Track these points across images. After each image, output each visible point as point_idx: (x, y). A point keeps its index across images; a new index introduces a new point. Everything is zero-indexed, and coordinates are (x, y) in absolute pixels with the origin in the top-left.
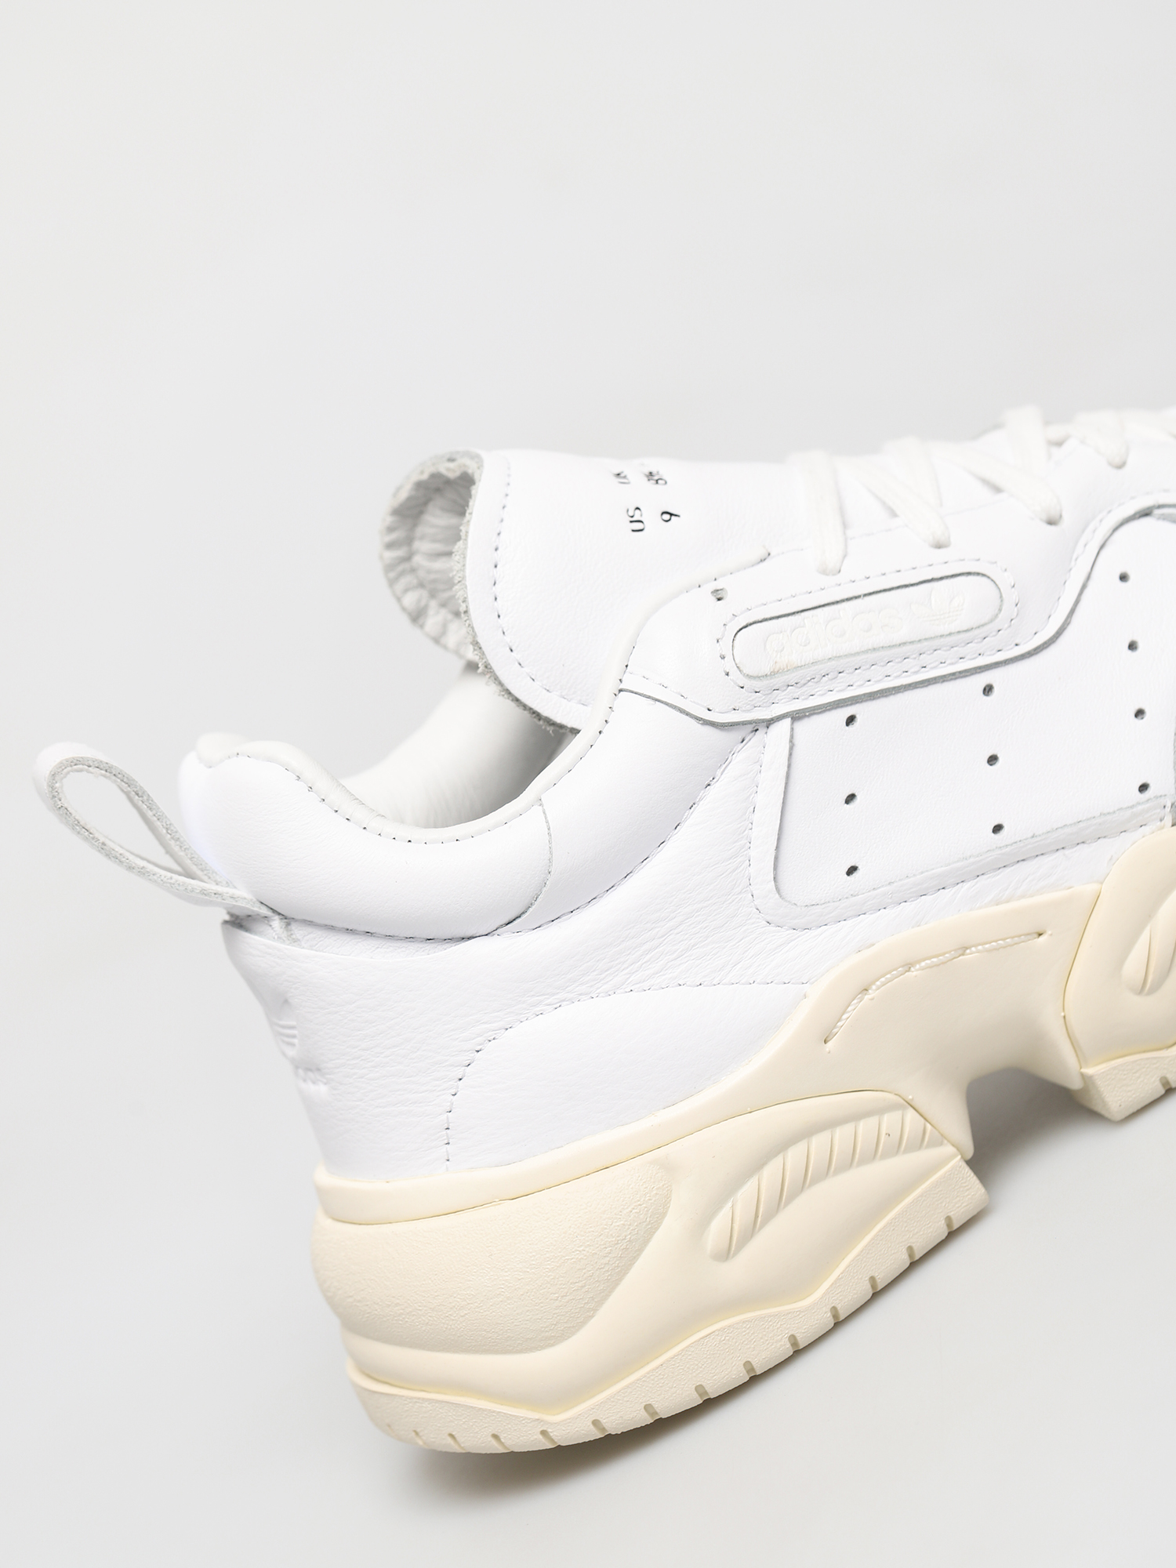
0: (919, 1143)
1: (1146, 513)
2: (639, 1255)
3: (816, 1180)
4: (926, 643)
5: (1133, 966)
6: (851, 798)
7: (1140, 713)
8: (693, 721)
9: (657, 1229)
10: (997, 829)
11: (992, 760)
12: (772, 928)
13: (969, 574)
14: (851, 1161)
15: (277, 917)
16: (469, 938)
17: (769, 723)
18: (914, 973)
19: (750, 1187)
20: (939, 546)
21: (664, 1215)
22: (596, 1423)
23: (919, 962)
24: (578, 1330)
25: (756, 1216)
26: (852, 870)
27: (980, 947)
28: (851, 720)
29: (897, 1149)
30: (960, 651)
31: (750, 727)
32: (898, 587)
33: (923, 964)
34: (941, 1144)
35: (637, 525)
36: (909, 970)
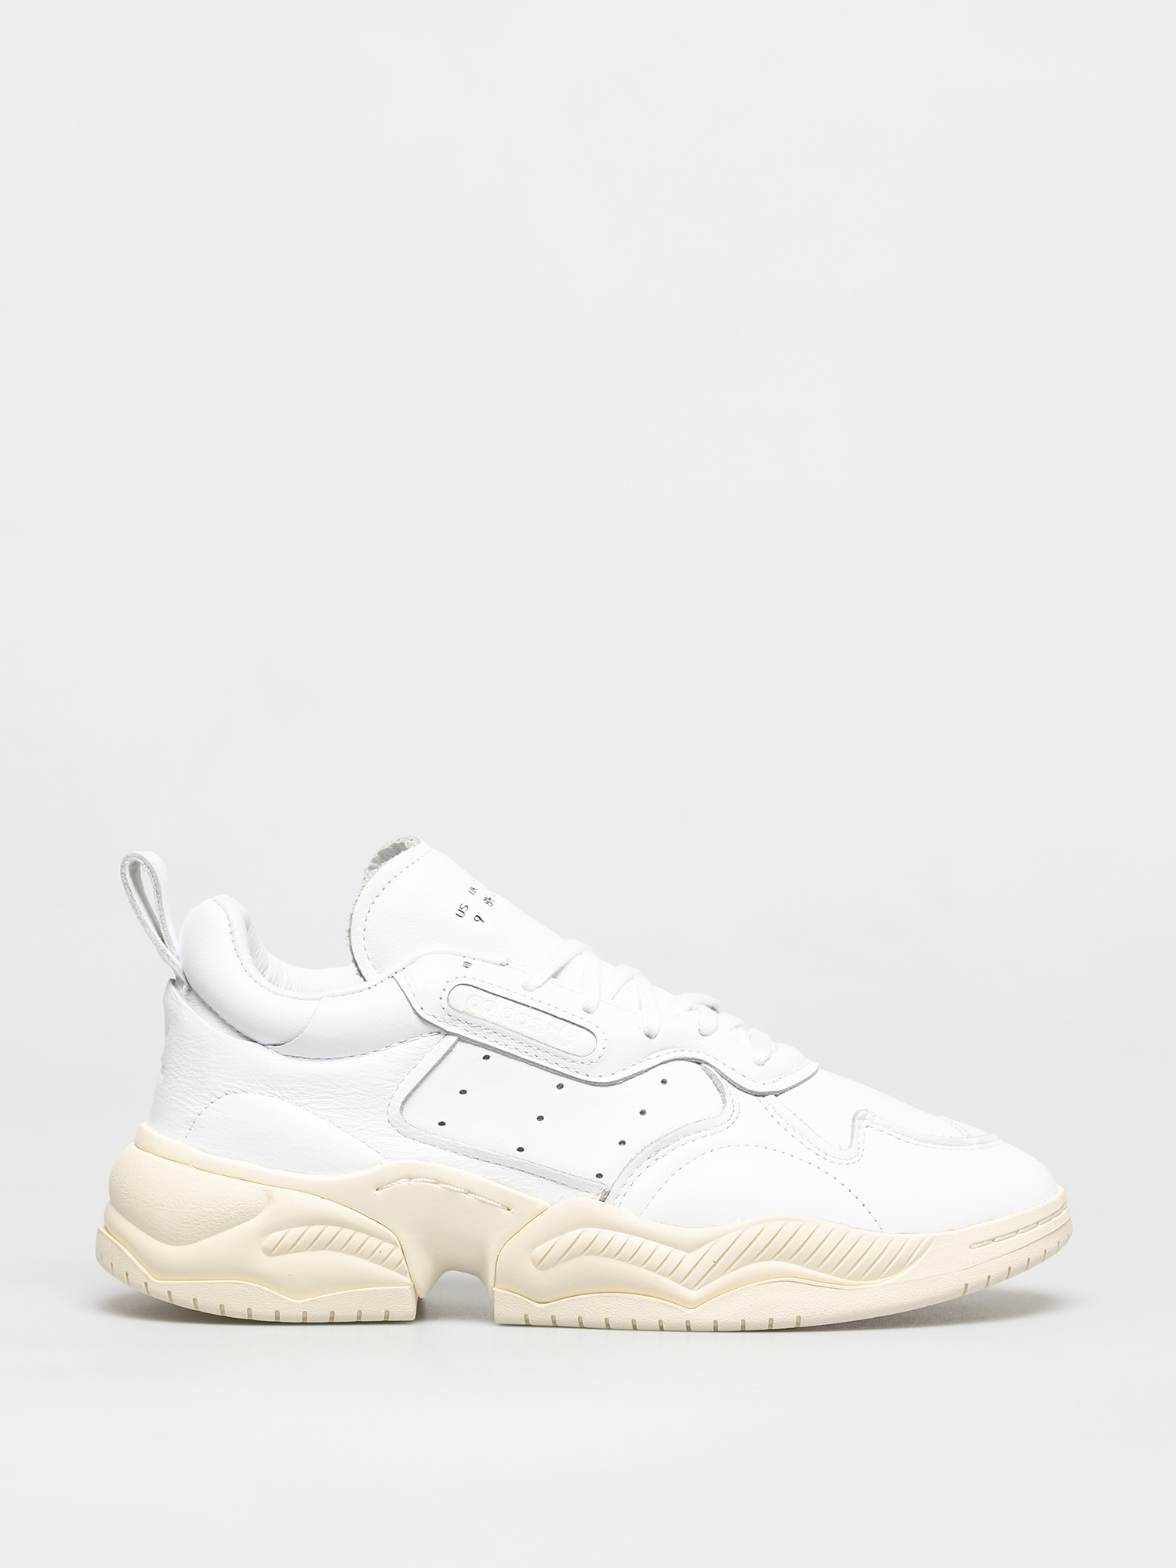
0: (395, 1267)
1: (699, 1062)
2: (232, 1227)
3: (333, 1249)
4: (543, 1045)
5: (540, 1251)
6: (463, 1092)
7: (622, 1143)
8: (411, 1009)
9: (247, 1220)
10: (521, 1149)
11: (540, 1118)
12: (389, 1124)
13: (588, 1030)
14: (356, 1252)
15: (187, 984)
16: (252, 1041)
17: (448, 1033)
18: (438, 1186)
19: (299, 1230)
20: (587, 1011)
21: (254, 1216)
22: (195, 1300)
23: (444, 1183)
24: (186, 1244)
25: (294, 1245)
26: (442, 1124)
27: (477, 1197)
28: (486, 1057)
29: (382, 1261)
30: (558, 1060)
31: (438, 1030)
32: (551, 1015)
33: (445, 1185)
34: (405, 1275)
35: (461, 912)
36: (436, 1184)
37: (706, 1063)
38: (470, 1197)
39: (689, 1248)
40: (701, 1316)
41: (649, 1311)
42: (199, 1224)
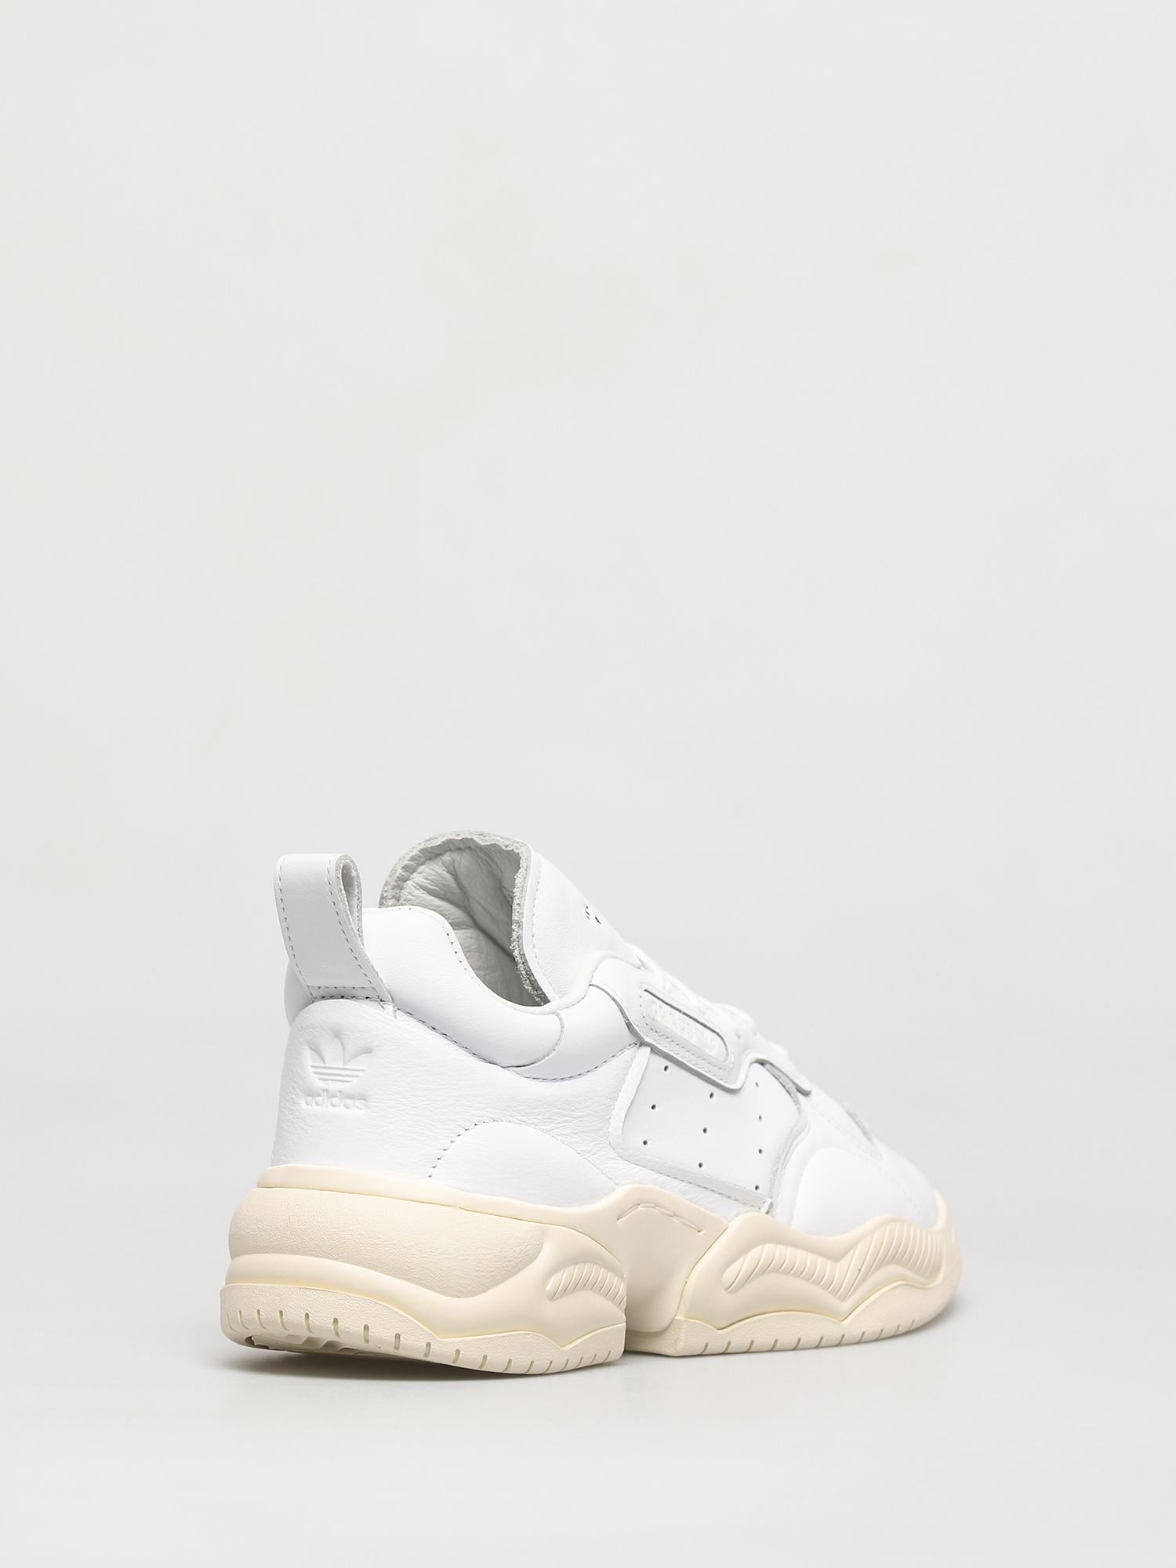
0: (619, 1304)
1: (763, 1064)
2: (519, 1271)
3: (588, 1289)
4: (701, 1052)
5: (729, 1274)
6: (653, 1107)
7: (760, 1151)
9: (532, 1263)
10: (700, 1165)
11: (705, 1131)
13: (718, 1034)
14: (593, 1288)
17: (642, 1044)
19: (568, 1272)
21: (536, 1257)
24: (475, 1295)
25: (568, 1286)
26: (645, 1142)
28: (666, 1068)
29: (614, 1298)
30: (711, 1067)
31: (635, 1041)
32: (694, 1019)
34: (623, 1311)
35: (587, 914)
37: (771, 1064)
38: (676, 1220)
39: (836, 1257)
40: (852, 1326)
41: (811, 1328)
42: (492, 1271)
